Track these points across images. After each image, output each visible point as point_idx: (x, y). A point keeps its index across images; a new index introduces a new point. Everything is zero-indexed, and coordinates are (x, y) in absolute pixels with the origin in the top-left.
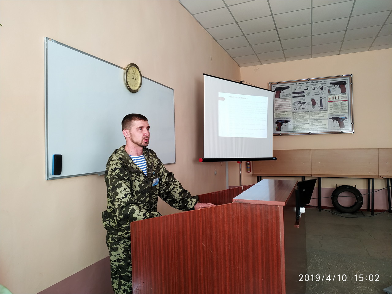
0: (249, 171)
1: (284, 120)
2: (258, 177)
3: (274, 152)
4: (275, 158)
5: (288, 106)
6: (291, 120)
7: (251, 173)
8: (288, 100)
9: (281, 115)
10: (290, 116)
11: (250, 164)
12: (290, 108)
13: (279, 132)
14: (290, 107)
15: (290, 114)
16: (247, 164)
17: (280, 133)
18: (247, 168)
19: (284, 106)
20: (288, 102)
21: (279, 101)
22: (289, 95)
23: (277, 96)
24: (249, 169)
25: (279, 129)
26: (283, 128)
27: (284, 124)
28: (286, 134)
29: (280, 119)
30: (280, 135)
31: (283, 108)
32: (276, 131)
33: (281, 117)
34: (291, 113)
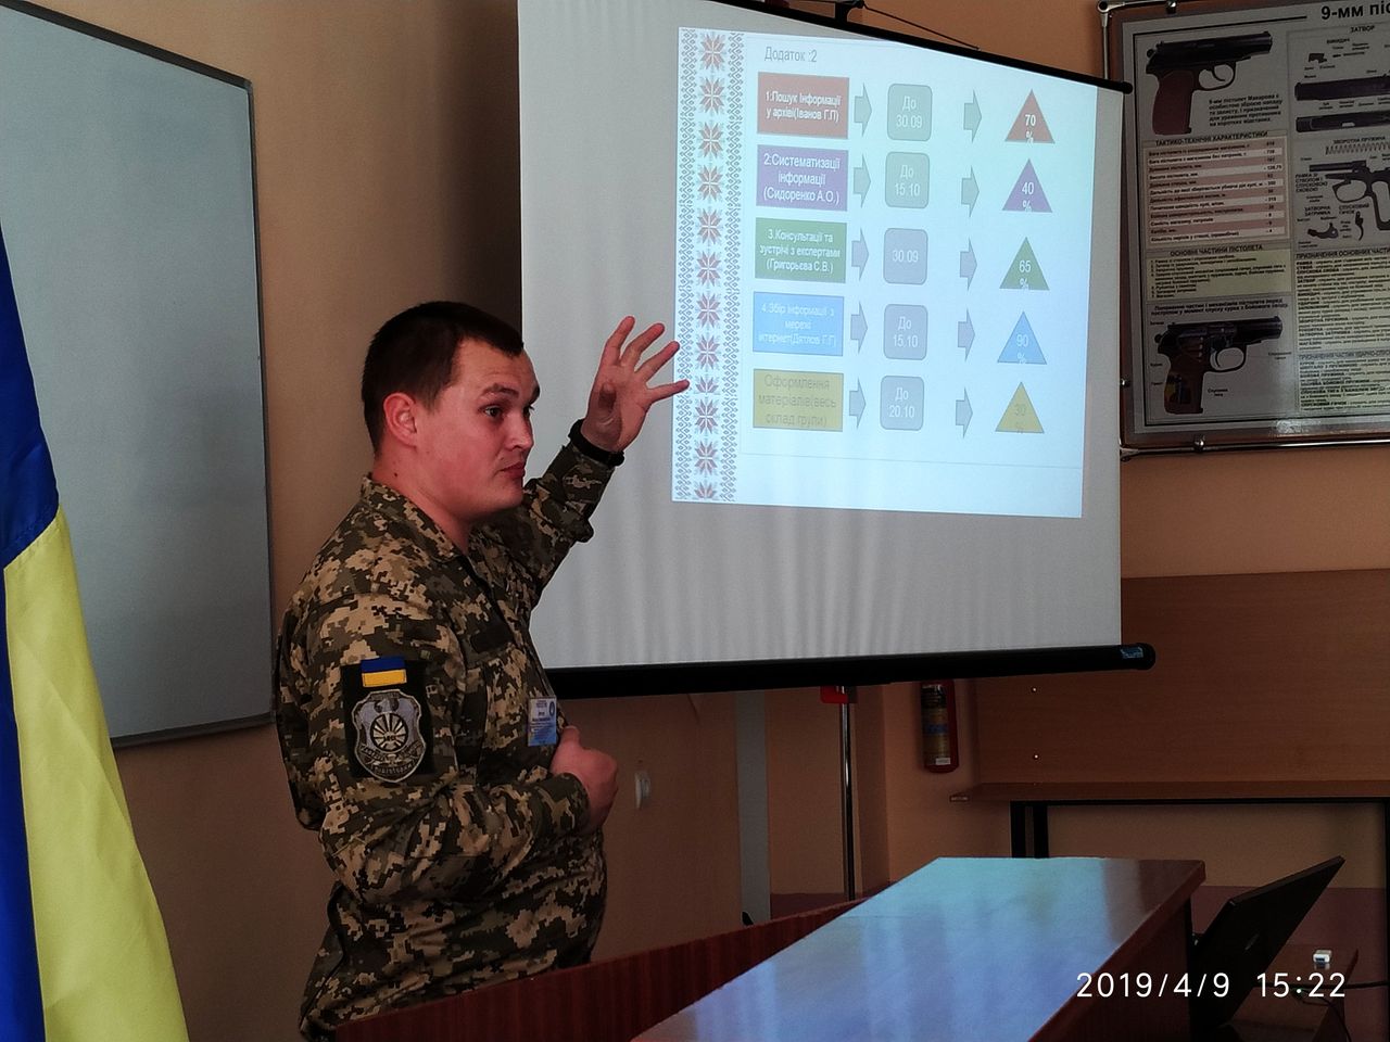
0: (943, 761)
1: (1226, 324)
2: (1018, 810)
3: (1136, 593)
4: (1140, 653)
5: (1263, 200)
6: (1289, 318)
7: (962, 777)
8: (1262, 152)
9: (1203, 277)
10: (1283, 284)
11: (948, 700)
12: (1280, 223)
13: (1185, 423)
14: (1281, 206)
15: (1278, 269)
16: (925, 702)
17: (1199, 435)
18: (926, 732)
19: (1229, 203)
20: (1264, 168)
21: (1184, 159)
22: (1263, 107)
23: (1171, 116)
24: (942, 745)
25: (1184, 396)
26: (1219, 392)
27: (1228, 356)
28: (1262, 443)
29: (1192, 309)
30: (1199, 450)
31: (1218, 219)
32: (1159, 411)
33: (1204, 291)
34: (1284, 257)
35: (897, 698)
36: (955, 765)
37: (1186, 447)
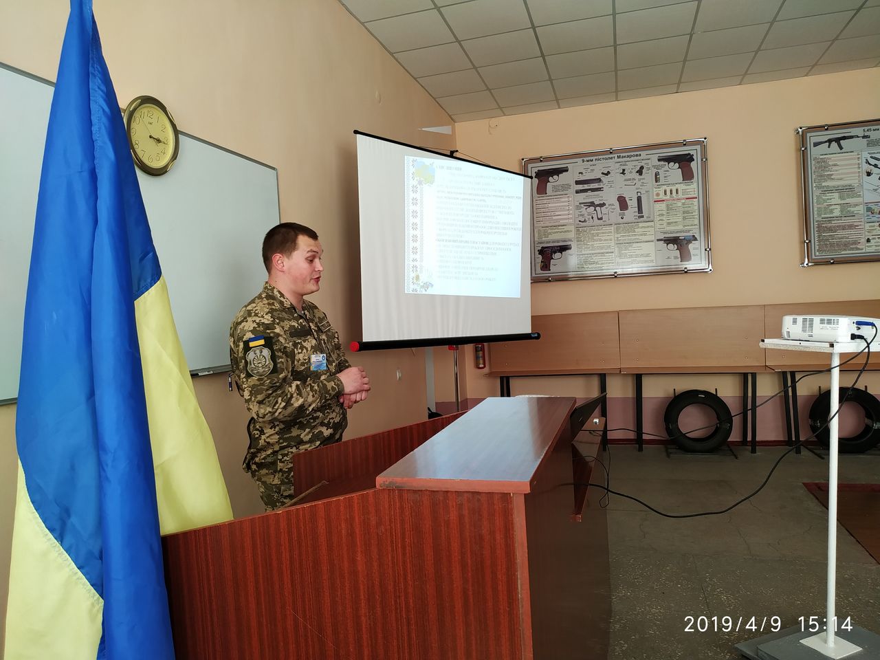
0: (481, 366)
1: (557, 247)
2: (502, 378)
3: (535, 319)
4: (536, 335)
5: (567, 212)
6: (574, 245)
7: (486, 370)
8: (567, 199)
9: (550, 233)
10: (572, 235)
11: (483, 349)
12: (571, 218)
13: (546, 274)
14: (571, 214)
15: (571, 231)
16: (476, 350)
17: (550, 277)
18: (477, 358)
19: (557, 213)
20: (567, 204)
21: (545, 202)
22: (566, 187)
23: (541, 190)
24: (481, 361)
25: (546, 266)
26: (555, 265)
27: (557, 255)
28: (564, 279)
29: (549, 242)
30: (550, 281)
31: (554, 218)
32: (539, 271)
33: (551, 237)
34: (572, 228)
35: (469, 349)
36: (485, 367)
37: (547, 280)
